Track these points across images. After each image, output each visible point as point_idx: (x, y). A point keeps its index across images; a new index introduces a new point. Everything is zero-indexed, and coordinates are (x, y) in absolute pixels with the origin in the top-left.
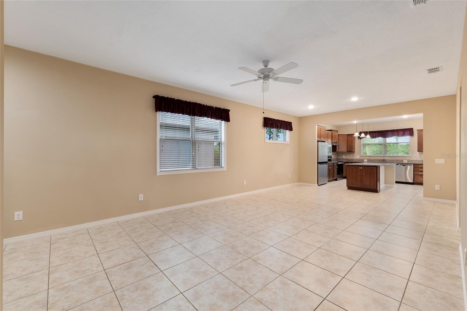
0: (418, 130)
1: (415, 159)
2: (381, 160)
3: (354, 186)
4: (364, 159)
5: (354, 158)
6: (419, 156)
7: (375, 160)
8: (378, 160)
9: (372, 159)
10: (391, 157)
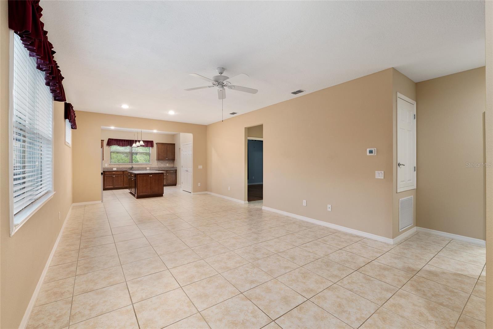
0: (156, 144)
1: (154, 166)
2: (129, 168)
3: (144, 194)
4: (113, 168)
6: (156, 163)
7: (124, 168)
8: (126, 168)
9: (121, 167)
10: (137, 165)
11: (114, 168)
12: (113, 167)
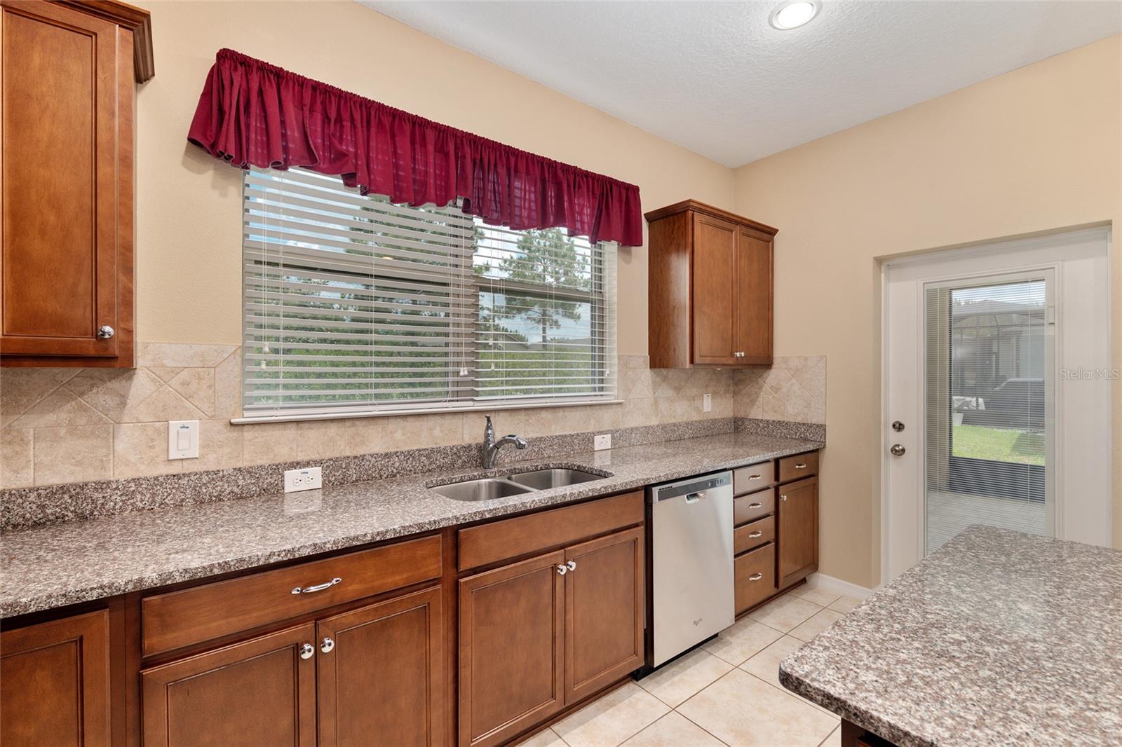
2: (457, 452)
4: (278, 469)
5: (119, 473)
8: (430, 453)
10: (523, 413)
11: (289, 474)
12: (284, 454)
